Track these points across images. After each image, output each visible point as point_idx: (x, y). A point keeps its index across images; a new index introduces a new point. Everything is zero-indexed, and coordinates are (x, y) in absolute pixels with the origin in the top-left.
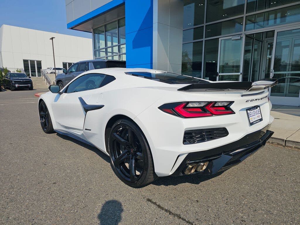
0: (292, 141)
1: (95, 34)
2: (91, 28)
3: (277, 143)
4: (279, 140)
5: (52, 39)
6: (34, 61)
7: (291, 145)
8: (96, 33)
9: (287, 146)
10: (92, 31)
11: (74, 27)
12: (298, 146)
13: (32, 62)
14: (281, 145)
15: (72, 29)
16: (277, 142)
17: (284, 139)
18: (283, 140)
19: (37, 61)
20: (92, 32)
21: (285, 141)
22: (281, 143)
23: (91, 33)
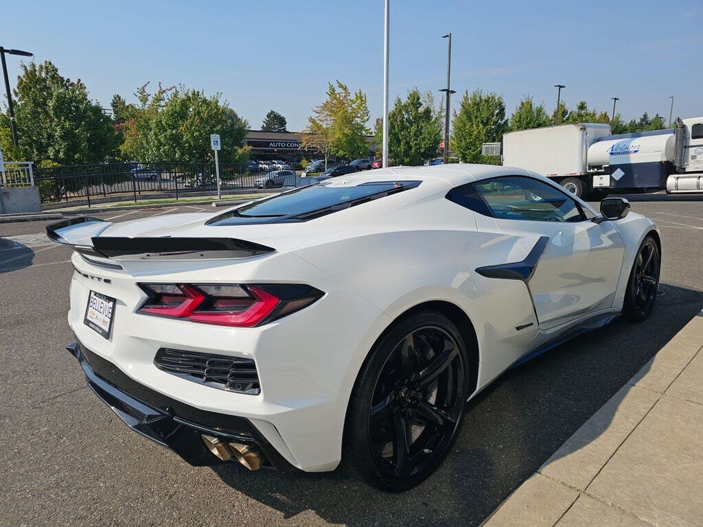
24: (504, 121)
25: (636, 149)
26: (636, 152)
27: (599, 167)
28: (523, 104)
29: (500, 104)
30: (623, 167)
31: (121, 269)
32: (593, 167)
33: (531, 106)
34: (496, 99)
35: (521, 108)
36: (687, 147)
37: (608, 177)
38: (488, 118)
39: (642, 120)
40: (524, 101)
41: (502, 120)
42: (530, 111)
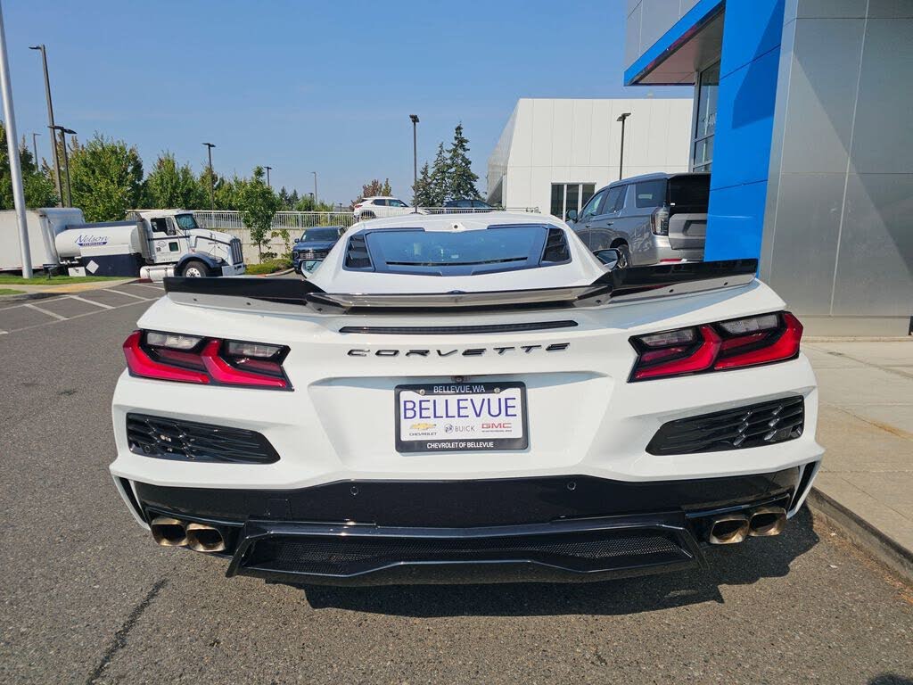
1: (703, 87)
2: (693, 70)
5: (623, 118)
6: (576, 186)
8: (708, 84)
10: (695, 80)
11: (641, 78)
13: (573, 187)
15: (636, 83)
19: (570, 186)
20: (694, 84)
23: (693, 87)
24: (143, 181)
25: (104, 241)
26: (104, 243)
27: (72, 259)
28: (161, 161)
29: (135, 158)
30: (97, 259)
31: (576, 324)
32: (66, 259)
33: (174, 164)
34: (128, 151)
35: (160, 168)
36: (151, 240)
37: (82, 269)
38: (120, 176)
39: (281, 195)
40: (163, 158)
41: (139, 180)
42: (172, 172)
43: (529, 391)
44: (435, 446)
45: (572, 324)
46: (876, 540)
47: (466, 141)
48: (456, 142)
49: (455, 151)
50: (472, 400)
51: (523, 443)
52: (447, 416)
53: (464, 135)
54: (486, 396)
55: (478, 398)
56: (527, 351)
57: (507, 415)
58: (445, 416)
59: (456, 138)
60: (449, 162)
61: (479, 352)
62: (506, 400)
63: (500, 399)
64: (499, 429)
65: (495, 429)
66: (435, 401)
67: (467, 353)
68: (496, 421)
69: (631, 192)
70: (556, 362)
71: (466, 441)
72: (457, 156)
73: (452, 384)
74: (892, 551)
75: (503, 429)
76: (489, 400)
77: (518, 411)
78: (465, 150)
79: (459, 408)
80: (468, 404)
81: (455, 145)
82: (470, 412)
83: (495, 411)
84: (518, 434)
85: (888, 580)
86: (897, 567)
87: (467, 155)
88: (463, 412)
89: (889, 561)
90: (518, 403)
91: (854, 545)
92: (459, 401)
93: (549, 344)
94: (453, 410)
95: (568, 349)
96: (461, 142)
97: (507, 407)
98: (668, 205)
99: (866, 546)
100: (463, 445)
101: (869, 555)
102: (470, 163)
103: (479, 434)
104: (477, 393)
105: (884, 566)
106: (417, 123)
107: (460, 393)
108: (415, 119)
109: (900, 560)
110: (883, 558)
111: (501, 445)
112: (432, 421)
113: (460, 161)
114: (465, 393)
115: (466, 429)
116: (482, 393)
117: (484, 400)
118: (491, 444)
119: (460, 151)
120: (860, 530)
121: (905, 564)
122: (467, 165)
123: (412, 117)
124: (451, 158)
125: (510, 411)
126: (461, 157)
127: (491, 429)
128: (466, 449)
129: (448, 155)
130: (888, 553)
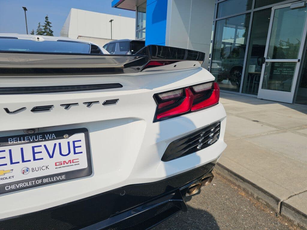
0: (294, 209)
2: (135, 5)
3: (265, 202)
4: (270, 198)
5: (111, 21)
7: (291, 218)
8: (140, 12)
9: (284, 217)
12: (305, 225)
14: (273, 209)
15: (116, 7)
16: (266, 200)
17: (279, 198)
18: (277, 200)
20: (135, 10)
21: (281, 203)
22: (272, 204)
43: (91, 135)
44: (13, 187)
45: (118, 86)
46: (227, 172)
47: (51, 23)
48: (46, 23)
49: (46, 26)
50: (45, 146)
51: (89, 171)
52: (23, 161)
53: (49, 20)
54: (57, 142)
55: (50, 144)
56: (88, 106)
57: (75, 153)
58: (20, 161)
59: (46, 21)
60: (43, 31)
61: (47, 108)
62: (74, 142)
63: (69, 143)
64: (69, 164)
65: (66, 165)
66: (10, 151)
67: (36, 109)
68: (67, 159)
69: (117, 45)
70: (111, 113)
71: (42, 178)
72: (47, 28)
73: (26, 135)
74: (233, 175)
75: (72, 164)
76: (60, 144)
77: (83, 149)
78: (50, 26)
79: (34, 153)
80: (43, 149)
81: (45, 24)
82: (44, 154)
83: (65, 151)
84: (84, 165)
85: (232, 186)
86: (235, 181)
87: (51, 29)
88: (37, 156)
89: (231, 179)
90: (83, 143)
91: (217, 173)
92: (33, 148)
93: (105, 100)
94: (28, 155)
95: (118, 103)
96: (48, 23)
97: (75, 147)
98: (131, 51)
99: (222, 174)
100: (40, 181)
101: (223, 177)
102: (53, 32)
103: (53, 171)
104: (49, 140)
105: (230, 181)
106: (26, 11)
107: (34, 142)
108: (25, 9)
109: (236, 179)
110: (229, 178)
111: (71, 176)
112: (9, 167)
113: (48, 31)
114: (39, 141)
115: (41, 168)
116: (54, 139)
117: (55, 144)
118: (63, 177)
119: (48, 27)
120: (220, 168)
121: (238, 180)
122: (51, 32)
123: (23, 8)
124: (44, 29)
125: (77, 150)
126: (48, 29)
127: (63, 165)
128: (42, 184)
129: (43, 28)
130: (231, 176)
